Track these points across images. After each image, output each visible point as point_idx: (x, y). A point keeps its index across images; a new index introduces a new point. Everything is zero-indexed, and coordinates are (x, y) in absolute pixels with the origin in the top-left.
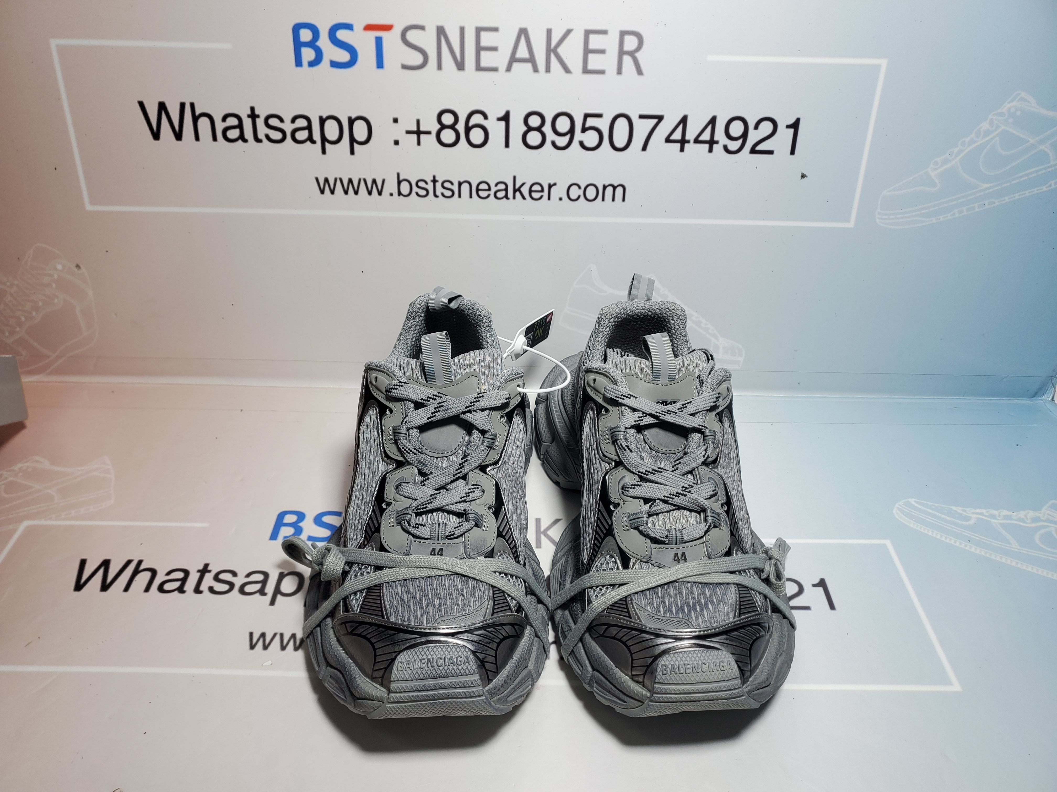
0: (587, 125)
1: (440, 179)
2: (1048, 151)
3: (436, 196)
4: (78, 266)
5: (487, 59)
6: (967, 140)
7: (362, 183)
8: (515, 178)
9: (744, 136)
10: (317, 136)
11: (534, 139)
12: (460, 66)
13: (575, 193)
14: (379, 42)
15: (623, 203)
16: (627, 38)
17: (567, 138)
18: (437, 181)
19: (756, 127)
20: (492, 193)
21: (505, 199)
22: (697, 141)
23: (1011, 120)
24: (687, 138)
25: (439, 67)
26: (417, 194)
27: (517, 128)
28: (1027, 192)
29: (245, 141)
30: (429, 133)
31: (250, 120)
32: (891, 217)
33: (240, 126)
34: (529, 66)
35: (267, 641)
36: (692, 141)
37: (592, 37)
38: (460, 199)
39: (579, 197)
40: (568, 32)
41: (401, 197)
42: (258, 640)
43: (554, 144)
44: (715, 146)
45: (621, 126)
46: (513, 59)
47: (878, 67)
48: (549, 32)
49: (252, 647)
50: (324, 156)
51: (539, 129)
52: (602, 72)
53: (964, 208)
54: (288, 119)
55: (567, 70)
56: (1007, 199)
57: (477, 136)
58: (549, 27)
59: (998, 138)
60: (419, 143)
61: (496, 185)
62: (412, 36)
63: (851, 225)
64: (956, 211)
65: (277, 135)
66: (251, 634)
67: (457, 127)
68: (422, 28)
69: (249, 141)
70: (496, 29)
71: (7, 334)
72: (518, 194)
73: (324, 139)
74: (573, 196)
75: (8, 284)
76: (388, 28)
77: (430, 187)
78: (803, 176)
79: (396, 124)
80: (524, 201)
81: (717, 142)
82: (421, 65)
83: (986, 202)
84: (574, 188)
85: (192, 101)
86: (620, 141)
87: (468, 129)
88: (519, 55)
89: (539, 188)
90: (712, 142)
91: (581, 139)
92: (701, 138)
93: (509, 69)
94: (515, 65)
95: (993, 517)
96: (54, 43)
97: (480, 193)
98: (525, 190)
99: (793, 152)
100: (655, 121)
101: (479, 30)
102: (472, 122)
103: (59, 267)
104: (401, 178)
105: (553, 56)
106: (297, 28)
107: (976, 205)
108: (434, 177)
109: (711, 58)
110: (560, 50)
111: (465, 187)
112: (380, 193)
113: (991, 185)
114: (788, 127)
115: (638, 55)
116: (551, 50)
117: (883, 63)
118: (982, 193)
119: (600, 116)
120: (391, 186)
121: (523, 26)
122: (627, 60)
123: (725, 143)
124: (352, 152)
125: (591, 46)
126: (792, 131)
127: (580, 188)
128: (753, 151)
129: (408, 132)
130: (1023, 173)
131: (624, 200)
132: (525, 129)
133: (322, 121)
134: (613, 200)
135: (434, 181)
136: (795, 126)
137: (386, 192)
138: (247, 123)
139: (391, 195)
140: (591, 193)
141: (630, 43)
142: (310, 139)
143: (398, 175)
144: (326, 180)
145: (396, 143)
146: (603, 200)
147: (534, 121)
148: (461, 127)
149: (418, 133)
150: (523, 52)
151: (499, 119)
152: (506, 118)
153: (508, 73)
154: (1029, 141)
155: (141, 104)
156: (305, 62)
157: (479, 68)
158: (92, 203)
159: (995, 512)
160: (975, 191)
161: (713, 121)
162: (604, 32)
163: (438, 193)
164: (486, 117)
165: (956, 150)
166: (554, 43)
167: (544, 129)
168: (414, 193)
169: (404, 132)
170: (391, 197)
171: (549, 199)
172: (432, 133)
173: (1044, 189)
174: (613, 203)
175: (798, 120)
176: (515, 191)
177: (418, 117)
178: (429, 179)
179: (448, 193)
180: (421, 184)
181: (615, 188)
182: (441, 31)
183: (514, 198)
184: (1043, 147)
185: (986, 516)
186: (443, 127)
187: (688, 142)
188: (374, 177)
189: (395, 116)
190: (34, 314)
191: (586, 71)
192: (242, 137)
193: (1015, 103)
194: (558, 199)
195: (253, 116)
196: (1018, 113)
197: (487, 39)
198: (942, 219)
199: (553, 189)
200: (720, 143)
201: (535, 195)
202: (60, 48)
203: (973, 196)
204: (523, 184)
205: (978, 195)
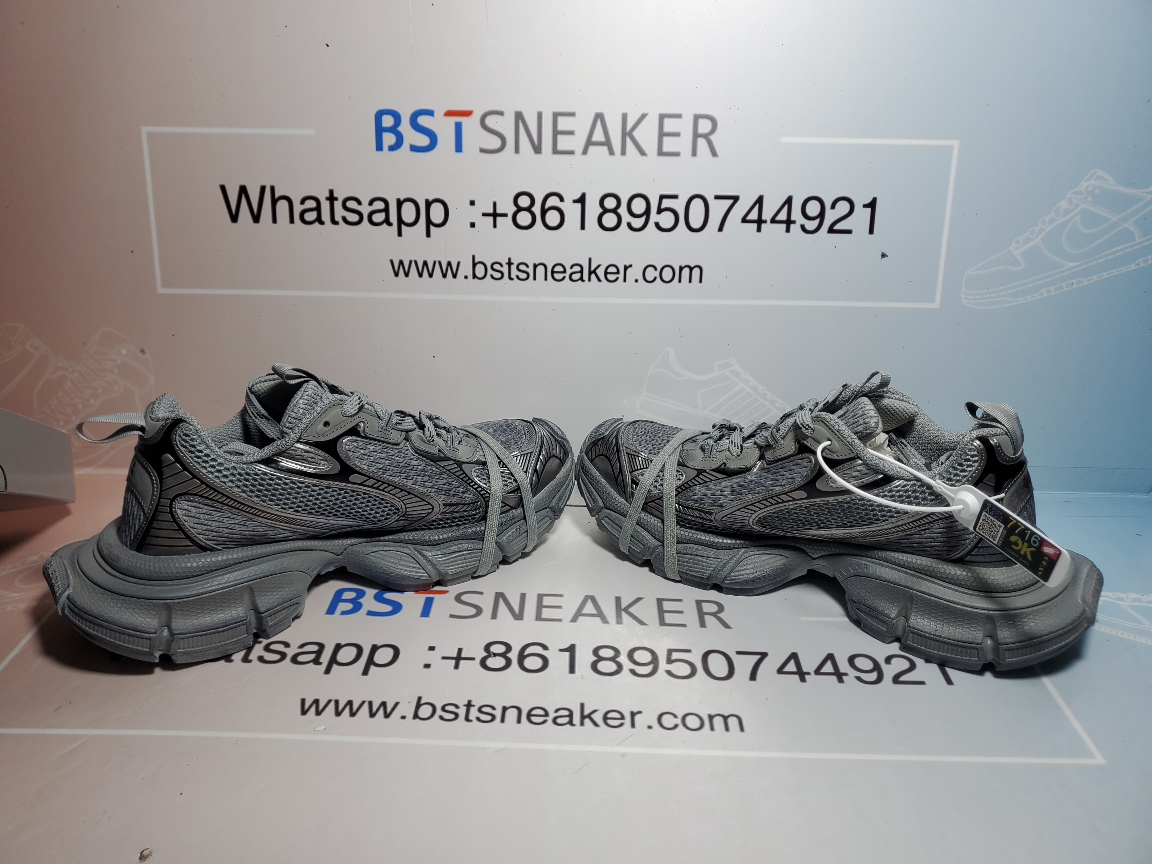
0: (663, 207)
1: (515, 261)
2: (1132, 229)
3: (511, 278)
4: (142, 351)
5: (563, 143)
6: (1047, 218)
7: (437, 265)
8: (590, 260)
9: (821, 216)
10: (393, 218)
11: (610, 220)
12: (537, 149)
13: (651, 274)
14: (458, 127)
15: (701, 284)
16: (701, 121)
17: (643, 219)
18: (513, 264)
19: (833, 207)
20: (567, 275)
21: (580, 281)
22: (773, 221)
23: (1090, 199)
24: (764, 218)
25: (517, 151)
26: (492, 277)
27: (593, 209)
28: (1115, 271)
29: (322, 223)
30: (505, 215)
31: (328, 202)
32: (977, 297)
33: (318, 209)
34: (605, 149)
35: (321, 707)
36: (769, 221)
37: (666, 121)
38: (535, 282)
39: (655, 279)
40: (643, 116)
41: (476, 279)
42: (311, 706)
43: (629, 225)
44: (792, 226)
45: (697, 208)
46: (589, 143)
47: (951, 148)
48: (625, 117)
49: (304, 712)
50: (400, 238)
51: (614, 211)
52: (677, 154)
53: (1052, 288)
54: (365, 201)
55: (642, 153)
56: (1095, 278)
57: (553, 218)
58: (625, 111)
59: (1078, 217)
60: (495, 226)
61: (572, 267)
62: (490, 121)
63: (936, 305)
64: (1044, 290)
65: (354, 218)
66: (303, 701)
67: (533, 209)
68: (501, 113)
69: (326, 223)
70: (572, 114)
71: (62, 423)
72: (593, 276)
73: (401, 221)
74: (649, 278)
75: (70, 370)
76: (467, 114)
77: (505, 269)
78: (884, 256)
79: (472, 207)
80: (600, 283)
81: (794, 222)
82: (499, 149)
83: (1074, 281)
84: (650, 270)
85: (272, 184)
86: (696, 221)
87: (544, 212)
89: (615, 270)
90: (789, 222)
91: (657, 220)
92: (778, 218)
93: (585, 152)
94: (591, 148)
95: (1121, 599)
96: (145, 130)
97: (556, 275)
98: (601, 272)
99: (871, 231)
100: (731, 202)
101: (556, 116)
102: (548, 204)
103: (124, 352)
104: (476, 261)
105: (628, 140)
106: (379, 115)
107: (1064, 284)
108: (510, 259)
109: (784, 140)
110: (635, 134)
111: (540, 270)
112: (455, 276)
113: (1078, 263)
114: (865, 206)
115: (712, 137)
116: (627, 134)
117: (955, 144)
118: (1068, 272)
119: (675, 197)
120: (466, 269)
121: (599, 111)
122: (702, 143)
123: (803, 223)
124: (428, 235)
125: (666, 130)
126: (869, 210)
127: (656, 269)
128: (831, 230)
129: (484, 215)
130: (1109, 252)
131: (701, 281)
132: (601, 210)
133: (400, 204)
134: (690, 281)
135: (510, 264)
136: (872, 205)
137: (460, 275)
138: (325, 206)
139: (466, 277)
140: (667, 274)
141: (705, 126)
142: (387, 221)
143: (474, 257)
144: (401, 263)
145: (473, 225)
146: (680, 281)
147: (610, 203)
148: (537, 209)
149: (495, 215)
151: (575, 201)
152: (582, 200)
153: (584, 157)
154: (1110, 219)
155: (223, 188)
156: (385, 147)
157: (555, 151)
158: (164, 286)
159: (1123, 595)
160: (1060, 270)
161: (789, 201)
162: (679, 116)
163: (513, 276)
164: (562, 199)
165: (1037, 229)
166: (629, 127)
167: (619, 211)
168: (488, 276)
169: (481, 214)
170: (466, 280)
171: (625, 280)
172: (508, 215)
173: (1133, 267)
174: (690, 284)
175: (874, 200)
176: (590, 273)
177: (495, 200)
178: (504, 261)
179: (523, 276)
180: (497, 267)
181: (691, 269)
182: (519, 117)
183: (589, 280)
184: (1126, 225)
185: (1112, 598)
186: (520, 209)
187: (765, 222)
188: (449, 260)
189: (472, 199)
190: (92, 401)
191: (661, 153)
192: (319, 220)
193: (1092, 182)
194: (634, 281)
195: (332, 198)
196: (1097, 191)
197: (563, 124)
198: (1030, 299)
199: (629, 271)
200: (797, 222)
201: (611, 277)
202: (150, 135)
203: (1059, 276)
204: (599, 266)
205: (1064, 274)
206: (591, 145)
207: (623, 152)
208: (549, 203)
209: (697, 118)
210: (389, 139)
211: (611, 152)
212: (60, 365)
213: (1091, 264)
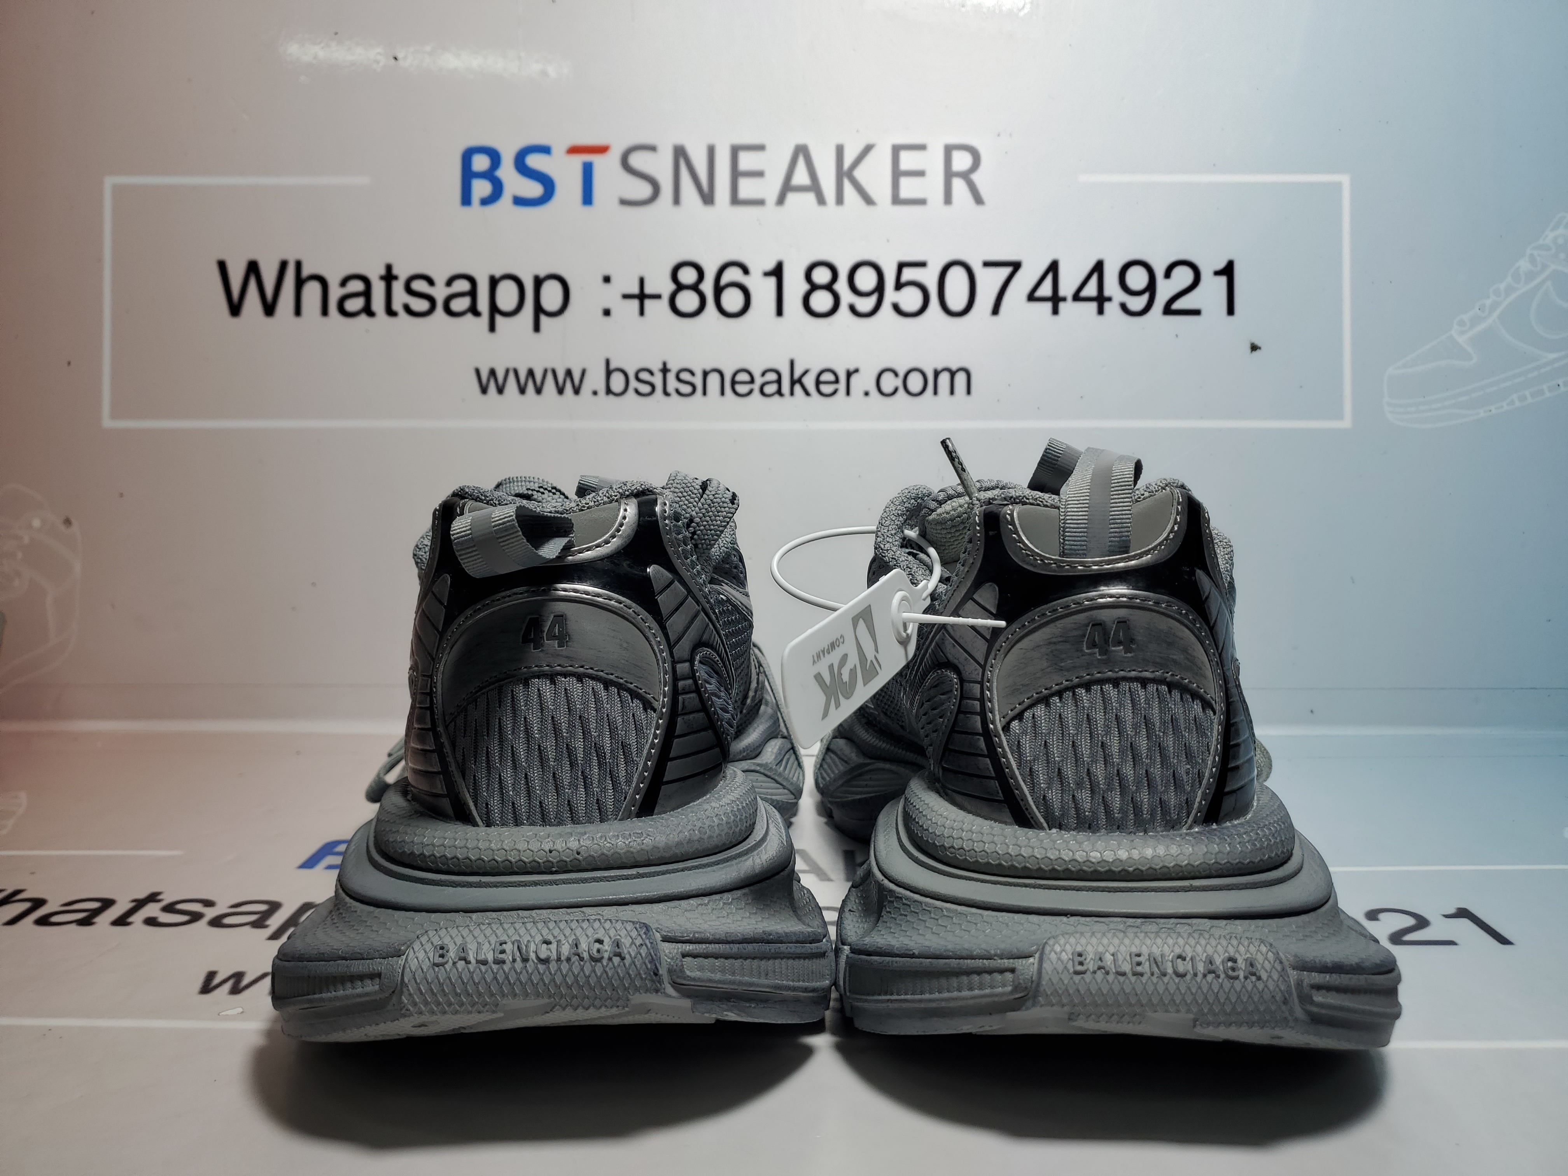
0: (903, 280)
1: (674, 367)
3: (666, 393)
4: (68, 522)
5: (747, 188)
6: (1502, 286)
7: (550, 375)
8: (792, 363)
9: (1151, 288)
10: (483, 304)
11: (821, 301)
12: (708, 198)
13: (889, 383)
15: (969, 397)
17: (874, 298)
18: (669, 371)
19: (1168, 274)
20: (756, 386)
21: (777, 396)
22: (1077, 297)
23: (1562, 255)
24: (1062, 292)
25: (677, 200)
26: (637, 392)
27: (795, 286)
29: (371, 314)
30: (658, 297)
31: (383, 283)
32: (1410, 409)
33: (367, 294)
35: (243, 983)
36: (1070, 298)
37: (904, 156)
38: (704, 398)
39: (896, 390)
40: (868, 149)
41: (611, 397)
42: (223, 982)
43: (852, 309)
44: (1107, 305)
45: (957, 280)
46: (787, 187)
48: (840, 151)
49: (207, 990)
50: (492, 334)
52: (922, 202)
53: (1527, 393)
54: (440, 280)
55: (868, 200)
57: (732, 300)
58: (840, 142)
59: (1549, 283)
60: (642, 313)
61: (763, 374)
62: (637, 161)
63: (1346, 423)
64: (1515, 397)
65: (421, 305)
66: (211, 974)
67: (702, 287)
68: (652, 148)
69: (378, 314)
70: (761, 148)
72: (797, 388)
73: (494, 309)
74: (887, 388)
76: (602, 150)
77: (658, 380)
78: (1254, 348)
79: (607, 285)
80: (808, 398)
81: (1109, 299)
83: (1560, 382)
84: (888, 376)
85: (299, 257)
86: (956, 301)
87: (718, 290)
89: (832, 378)
90: (1101, 299)
91: (895, 301)
92: (1084, 293)
93: (781, 200)
96: (109, 181)
97: (739, 388)
98: (809, 382)
99: (1231, 311)
100: (1007, 271)
101: (735, 151)
102: (725, 279)
103: (36, 523)
104: (612, 367)
107: (1545, 387)
108: (664, 364)
109: (1084, 178)
110: (858, 174)
111: (714, 381)
112: (577, 391)
113: (1561, 354)
114: (1217, 273)
115: (975, 177)
116: (844, 174)
118: (1549, 368)
119: (922, 264)
120: (595, 379)
121: (801, 142)
122: (959, 185)
123: (1123, 300)
124: (537, 328)
127: (896, 374)
128: (1168, 310)
129: (626, 296)
131: (969, 392)
132: (807, 286)
133: (494, 282)
134: (952, 392)
135: (665, 370)
136: (1228, 271)
137: (586, 389)
138: (378, 288)
139: (595, 393)
140: (915, 383)
141: (962, 161)
142: (474, 310)
143: (608, 362)
144: (492, 372)
145: (607, 313)
146: (935, 392)
147: (821, 276)
148: (707, 287)
149: (642, 297)
150: (801, 177)
151: (767, 274)
152: (777, 272)
153: (780, 207)
155: (222, 265)
157: (735, 200)
160: (1536, 364)
161: (1099, 268)
162: (922, 147)
163: (670, 389)
164: (746, 271)
166: (847, 162)
167: (836, 287)
168: (631, 391)
169: (620, 297)
170: (595, 397)
171: (848, 393)
172: (663, 296)
174: (952, 397)
175: (1231, 264)
176: (793, 383)
178: (656, 367)
179: (686, 389)
180: (644, 376)
181: (953, 374)
182: (680, 153)
183: (792, 393)
186: (680, 287)
187: (1064, 299)
188: (569, 366)
189: (607, 273)
191: (896, 200)
192: (368, 311)
193: (1561, 231)
194: (862, 394)
195: (389, 277)
197: (746, 161)
198: (1494, 411)
199: (854, 379)
200: (1114, 299)
201: (826, 389)
202: (118, 190)
203: (1536, 373)
204: (806, 372)
205: (1543, 370)
207: (840, 200)
208: (727, 278)
210: (481, 188)
211: (821, 200)
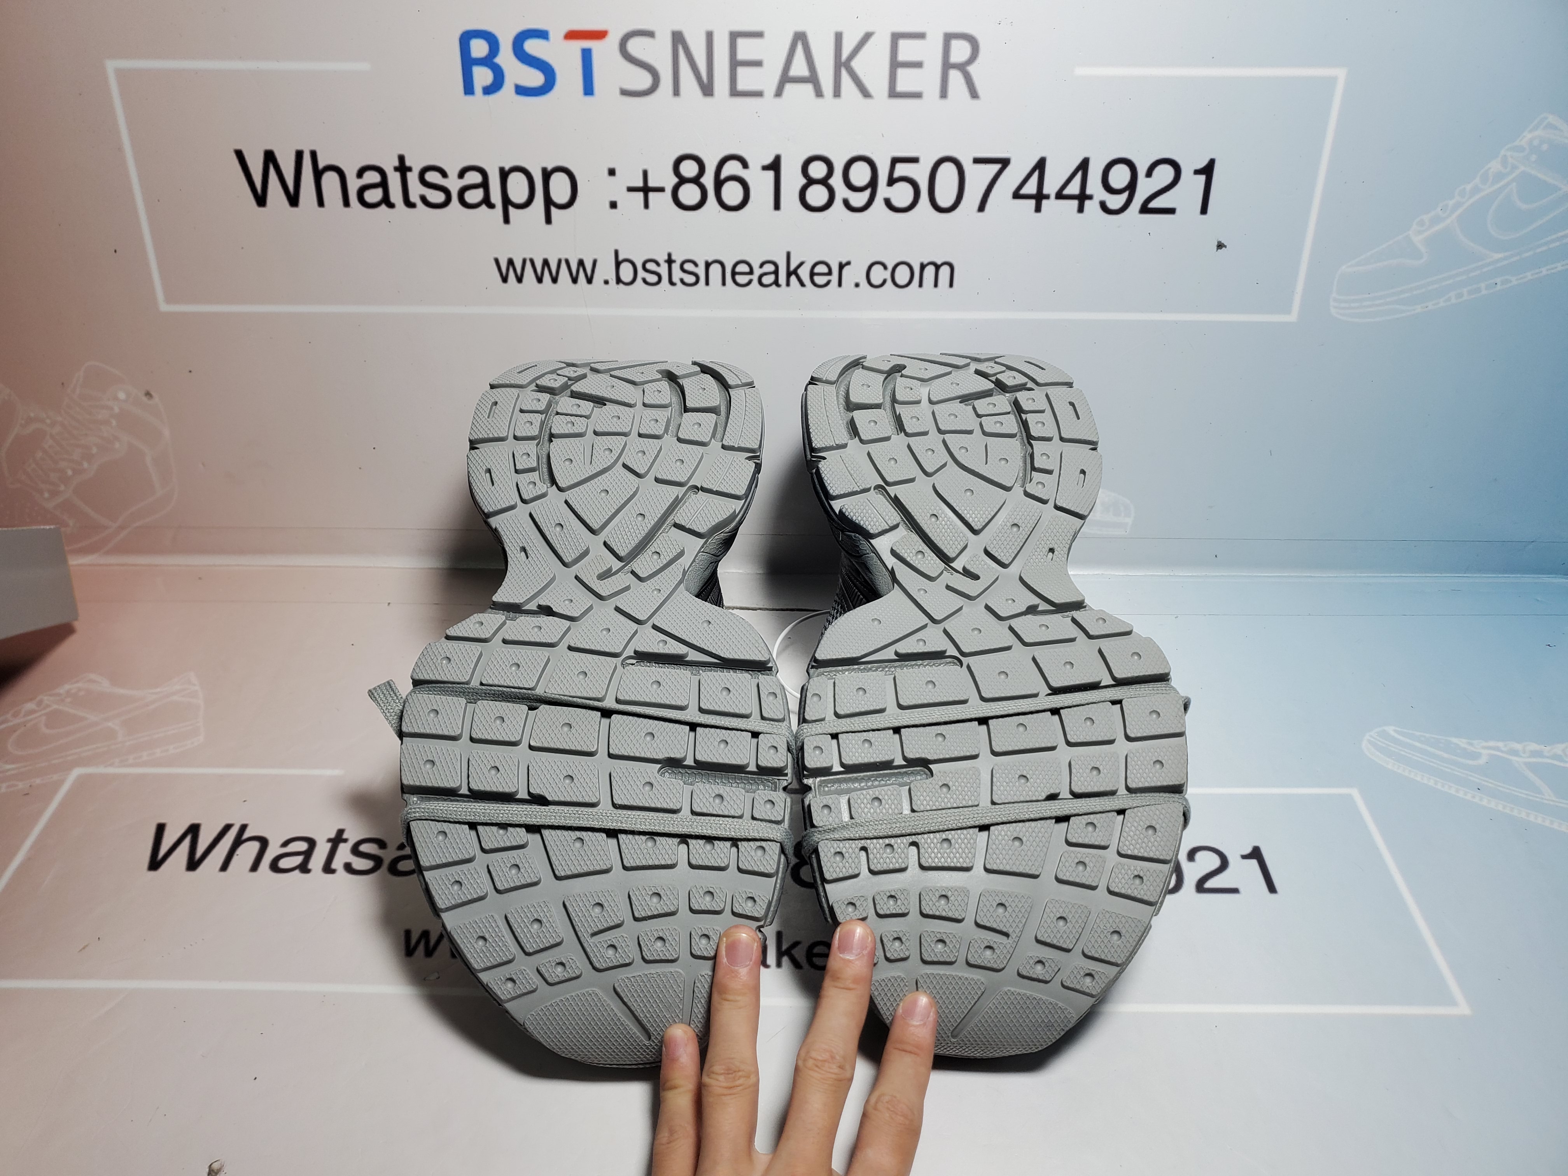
0: (896, 175)
1: (678, 258)
3: (672, 283)
4: (148, 394)
5: (747, 79)
6: (1469, 187)
7: (564, 265)
8: (788, 255)
9: (1132, 187)
10: (496, 197)
11: (816, 196)
13: (878, 275)
14: (587, 55)
15: (951, 290)
17: (867, 193)
18: (674, 261)
19: (1149, 174)
20: (755, 277)
21: (774, 286)
22: (1060, 196)
23: (1534, 158)
24: (1046, 191)
26: (645, 281)
27: (792, 180)
29: (391, 205)
30: (661, 190)
31: (398, 175)
32: (1353, 305)
33: (384, 184)
36: (1053, 196)
37: (902, 43)
38: (707, 288)
39: (885, 282)
41: (621, 285)
43: (846, 203)
44: (1087, 203)
45: (947, 175)
47: (1331, 80)
48: (839, 38)
49: (410, 952)
50: (507, 226)
51: (824, 182)
53: (1465, 290)
54: (453, 173)
56: (1529, 275)
57: (732, 193)
58: (839, 29)
59: (1514, 184)
60: (646, 206)
61: (761, 266)
62: (635, 47)
63: (1293, 317)
64: (1452, 294)
65: (437, 197)
66: (408, 934)
67: (703, 180)
68: (650, 34)
69: (397, 205)
71: (46, 495)
72: (793, 278)
73: (507, 201)
74: (876, 281)
75: (48, 421)
76: (600, 35)
77: (663, 270)
78: (1220, 246)
79: (612, 178)
80: (803, 289)
81: (1090, 197)
82: (649, 89)
83: (1498, 280)
84: (877, 269)
85: (313, 148)
86: (945, 198)
87: (719, 184)
88: (793, 72)
89: (825, 270)
90: (1082, 197)
91: (887, 196)
92: (1066, 192)
93: (779, 93)
94: (788, 87)
95: (1515, 753)
97: (739, 278)
98: (804, 273)
99: (1204, 210)
100: (997, 167)
103: (122, 395)
104: (621, 258)
105: (844, 74)
107: (1483, 285)
108: (669, 255)
109: (1080, 71)
111: (715, 270)
112: (590, 281)
113: (1506, 254)
114: (1197, 172)
117: (1341, 73)
118: (1490, 268)
119: (915, 160)
120: (606, 270)
121: (800, 29)
122: (955, 76)
123: (1103, 199)
124: (548, 220)
127: (885, 268)
128: (1145, 209)
129: (631, 189)
130: (1554, 237)
131: (951, 285)
132: (804, 181)
133: (504, 175)
134: (936, 285)
135: (670, 261)
136: (1208, 171)
137: (598, 278)
138: (394, 180)
139: (606, 282)
140: (902, 275)
142: (487, 201)
143: (616, 253)
144: (511, 262)
145: (613, 205)
146: (921, 285)
147: (818, 170)
148: (708, 180)
149: (646, 190)
151: (765, 168)
152: (775, 166)
153: (778, 100)
155: (239, 154)
158: (169, 300)
159: (1518, 746)
160: (1480, 263)
161: (1084, 166)
163: (675, 279)
164: (745, 165)
165: (1451, 203)
167: (831, 181)
168: (639, 280)
169: (625, 189)
170: (606, 286)
171: (840, 284)
172: (666, 189)
174: (936, 289)
175: (1212, 163)
176: (789, 274)
177: (645, 167)
178: (662, 258)
179: (691, 279)
180: (651, 266)
181: (938, 267)
182: (678, 38)
183: (788, 284)
185: (1502, 752)
186: (683, 180)
187: (1047, 197)
188: (581, 257)
189: (612, 166)
190: (86, 465)
192: (386, 201)
193: (1538, 132)
194: (853, 285)
195: (403, 169)
196: (1545, 147)
197: (746, 49)
198: (1430, 308)
199: (846, 270)
200: (1095, 197)
201: (819, 280)
202: (121, 74)
203: (1478, 272)
204: (801, 264)
205: (1485, 270)
206: (789, 82)
207: (837, 93)
208: (725, 172)
209: (949, 38)
210: (482, 76)
211: (819, 93)
212: (32, 415)
213: (1527, 255)
